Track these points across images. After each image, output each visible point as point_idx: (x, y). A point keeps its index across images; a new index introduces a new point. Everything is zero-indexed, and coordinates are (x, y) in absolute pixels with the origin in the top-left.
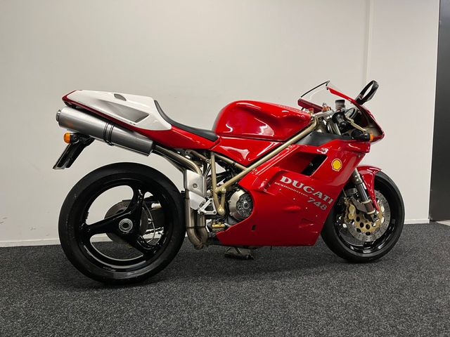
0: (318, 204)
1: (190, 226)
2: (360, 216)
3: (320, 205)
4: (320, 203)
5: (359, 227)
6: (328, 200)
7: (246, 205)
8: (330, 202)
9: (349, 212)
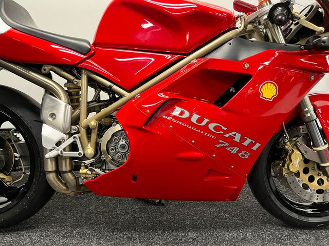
0: (235, 150)
1: (50, 170)
2: (309, 166)
3: (238, 152)
4: (236, 149)
5: (307, 182)
6: (251, 145)
7: (123, 147)
8: (255, 148)
9: (291, 161)
